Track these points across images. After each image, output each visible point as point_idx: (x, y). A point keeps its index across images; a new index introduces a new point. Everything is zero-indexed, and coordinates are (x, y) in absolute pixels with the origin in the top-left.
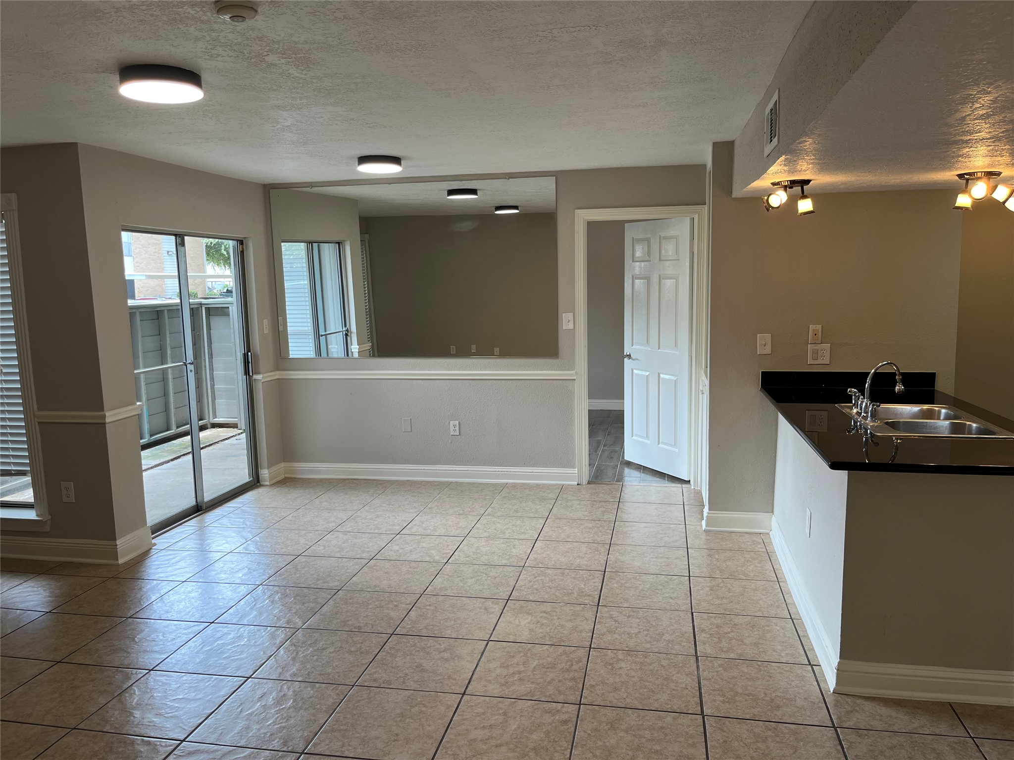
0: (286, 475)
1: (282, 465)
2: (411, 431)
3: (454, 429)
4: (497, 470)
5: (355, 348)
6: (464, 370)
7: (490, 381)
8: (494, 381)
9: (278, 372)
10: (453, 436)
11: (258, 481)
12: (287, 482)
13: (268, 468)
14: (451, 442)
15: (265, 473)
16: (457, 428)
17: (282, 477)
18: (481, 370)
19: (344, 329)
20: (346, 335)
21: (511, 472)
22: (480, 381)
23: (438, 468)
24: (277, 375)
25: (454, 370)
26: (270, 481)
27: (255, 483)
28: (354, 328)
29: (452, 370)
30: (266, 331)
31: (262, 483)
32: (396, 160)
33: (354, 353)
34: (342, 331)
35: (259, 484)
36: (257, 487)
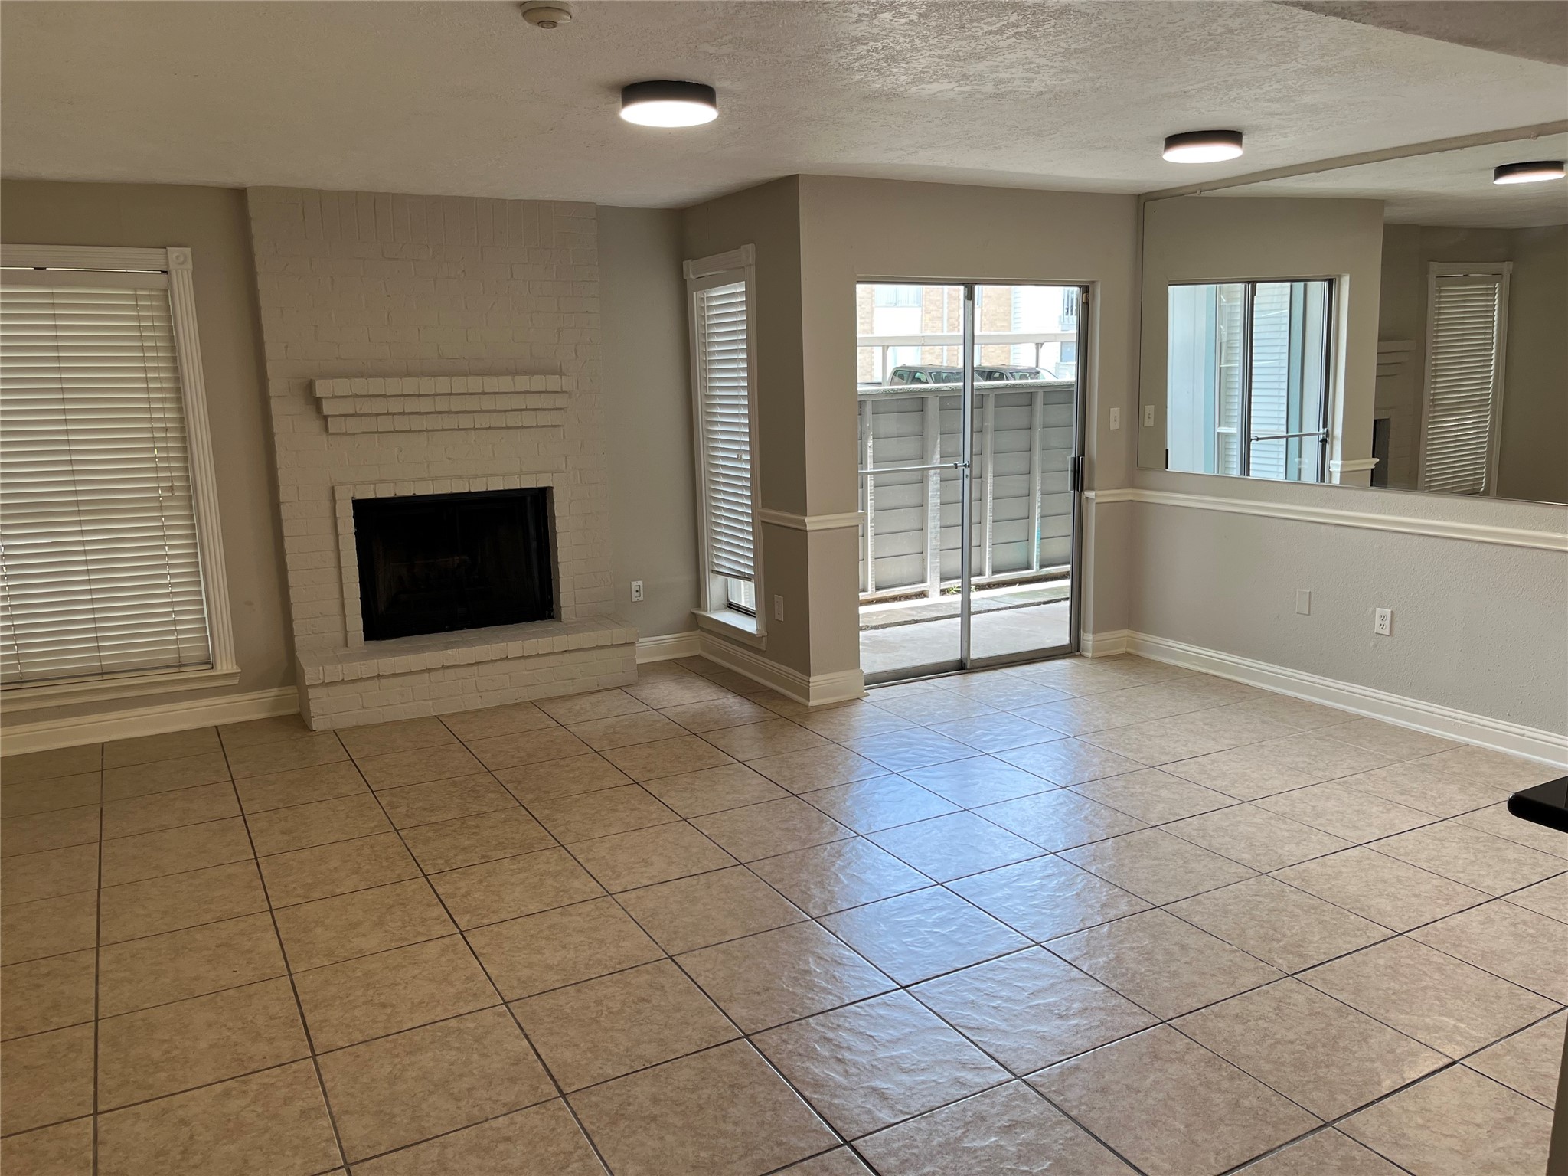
0: (1129, 650)
1: (1125, 632)
2: (1309, 614)
3: (1381, 622)
4: (1454, 715)
5: (1335, 465)
6: (1411, 516)
7: (1458, 542)
8: (1467, 544)
9: (1130, 491)
10: (1378, 636)
11: (1079, 650)
12: (1129, 660)
13: (1094, 633)
14: (1375, 646)
15: (1088, 639)
16: (1387, 623)
17: (1123, 650)
18: (1443, 519)
19: (1322, 431)
20: (1324, 441)
21: (1479, 724)
22: (1439, 540)
23: (1346, 688)
24: (1128, 494)
25: (1393, 514)
26: (1093, 652)
27: (1072, 650)
28: (1338, 431)
29: (1389, 514)
30: (1115, 425)
31: (1083, 653)
32: (1232, 136)
33: (1333, 474)
34: (1318, 434)
35: (1078, 653)
36: (1076, 656)
